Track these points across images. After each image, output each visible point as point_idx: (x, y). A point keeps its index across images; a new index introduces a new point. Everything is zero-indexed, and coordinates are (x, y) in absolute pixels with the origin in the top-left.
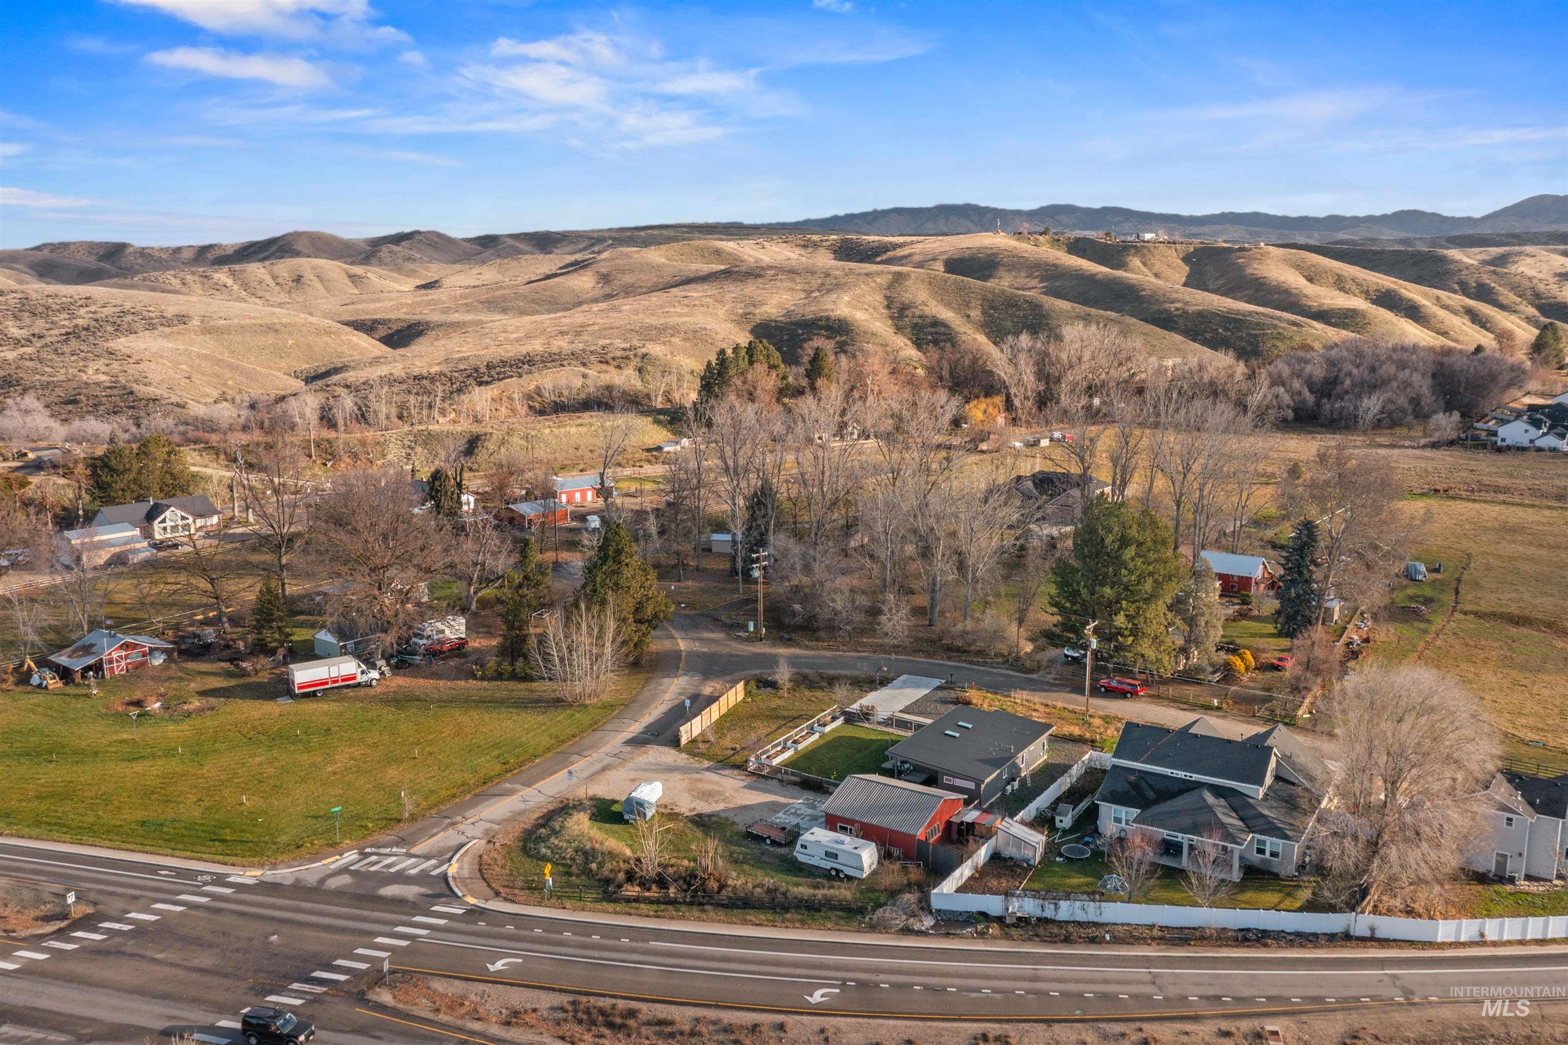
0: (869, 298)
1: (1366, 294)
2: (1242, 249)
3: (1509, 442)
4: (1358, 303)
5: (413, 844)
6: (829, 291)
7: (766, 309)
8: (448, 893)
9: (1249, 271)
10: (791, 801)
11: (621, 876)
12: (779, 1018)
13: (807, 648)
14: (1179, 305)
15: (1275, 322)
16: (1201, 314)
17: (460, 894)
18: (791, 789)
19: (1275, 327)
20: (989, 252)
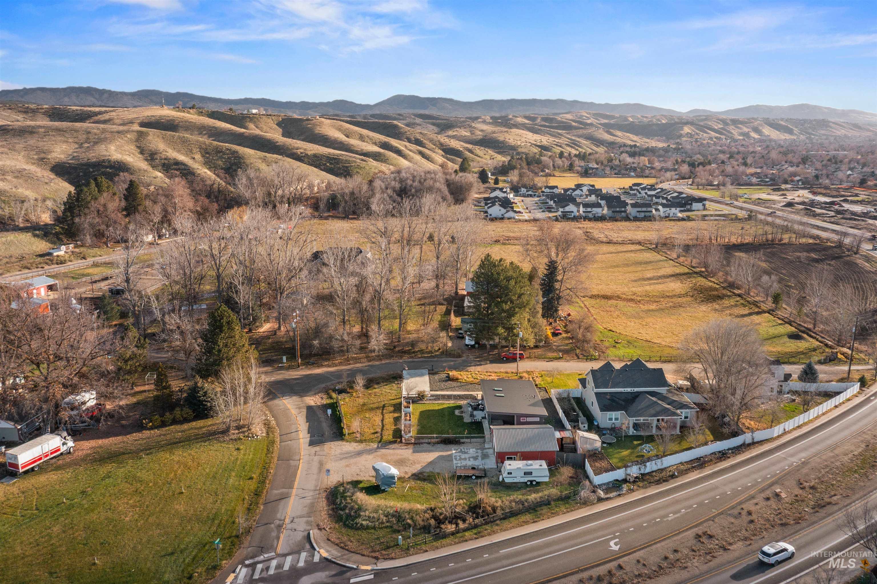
0: (126, 148)
1: (375, 144)
2: (308, 120)
3: (494, 216)
4: (376, 149)
5: (272, 548)
6: (96, 143)
7: (54, 155)
8: (345, 569)
9: (317, 132)
10: (449, 453)
11: (432, 522)
12: (615, 564)
13: (329, 366)
14: (302, 151)
15: (354, 159)
16: (315, 156)
17: (355, 567)
18: (439, 445)
19: (355, 162)
20: (168, 118)
